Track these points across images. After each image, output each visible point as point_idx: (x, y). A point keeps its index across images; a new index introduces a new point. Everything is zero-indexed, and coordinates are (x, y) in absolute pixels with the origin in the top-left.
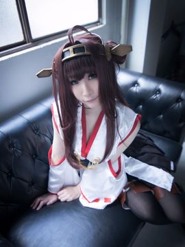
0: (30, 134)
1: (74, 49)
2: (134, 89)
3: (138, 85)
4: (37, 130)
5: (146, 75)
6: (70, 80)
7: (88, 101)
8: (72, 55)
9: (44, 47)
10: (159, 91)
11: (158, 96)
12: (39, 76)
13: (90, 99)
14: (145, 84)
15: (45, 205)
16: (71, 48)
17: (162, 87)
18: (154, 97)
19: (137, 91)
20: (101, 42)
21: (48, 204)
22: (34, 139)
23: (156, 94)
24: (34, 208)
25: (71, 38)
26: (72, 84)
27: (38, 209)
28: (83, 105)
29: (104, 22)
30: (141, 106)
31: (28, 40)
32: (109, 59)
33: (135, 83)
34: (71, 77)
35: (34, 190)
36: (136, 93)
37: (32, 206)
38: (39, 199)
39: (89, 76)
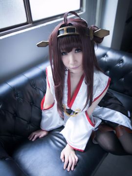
0: (29, 88)
1: (67, 29)
2: (104, 59)
3: (107, 56)
4: (34, 85)
5: (113, 49)
6: (62, 51)
7: (73, 68)
8: (66, 34)
9: (41, 27)
10: (122, 61)
11: (121, 64)
12: (38, 46)
13: (75, 67)
14: (111, 56)
15: (38, 138)
16: (65, 28)
17: (124, 58)
18: (118, 65)
19: (106, 60)
20: (87, 26)
21: (40, 137)
22: (32, 92)
23: (120, 63)
24: (30, 139)
25: (65, 20)
26: (63, 55)
27: (33, 140)
28: (69, 71)
29: (84, 10)
30: (108, 72)
31: (30, 22)
32: (91, 39)
33: (105, 55)
34: (63, 50)
35: (31, 127)
36: (105, 62)
37: (29, 138)
38: (34, 134)
39: (76, 50)
